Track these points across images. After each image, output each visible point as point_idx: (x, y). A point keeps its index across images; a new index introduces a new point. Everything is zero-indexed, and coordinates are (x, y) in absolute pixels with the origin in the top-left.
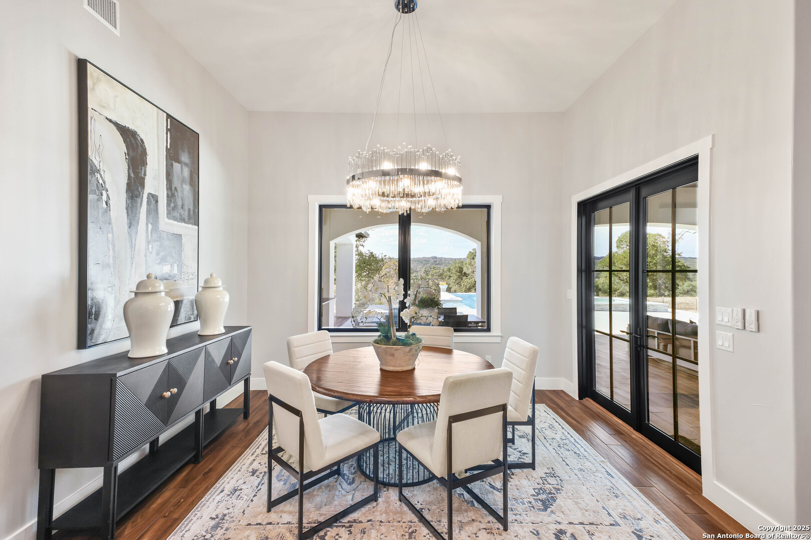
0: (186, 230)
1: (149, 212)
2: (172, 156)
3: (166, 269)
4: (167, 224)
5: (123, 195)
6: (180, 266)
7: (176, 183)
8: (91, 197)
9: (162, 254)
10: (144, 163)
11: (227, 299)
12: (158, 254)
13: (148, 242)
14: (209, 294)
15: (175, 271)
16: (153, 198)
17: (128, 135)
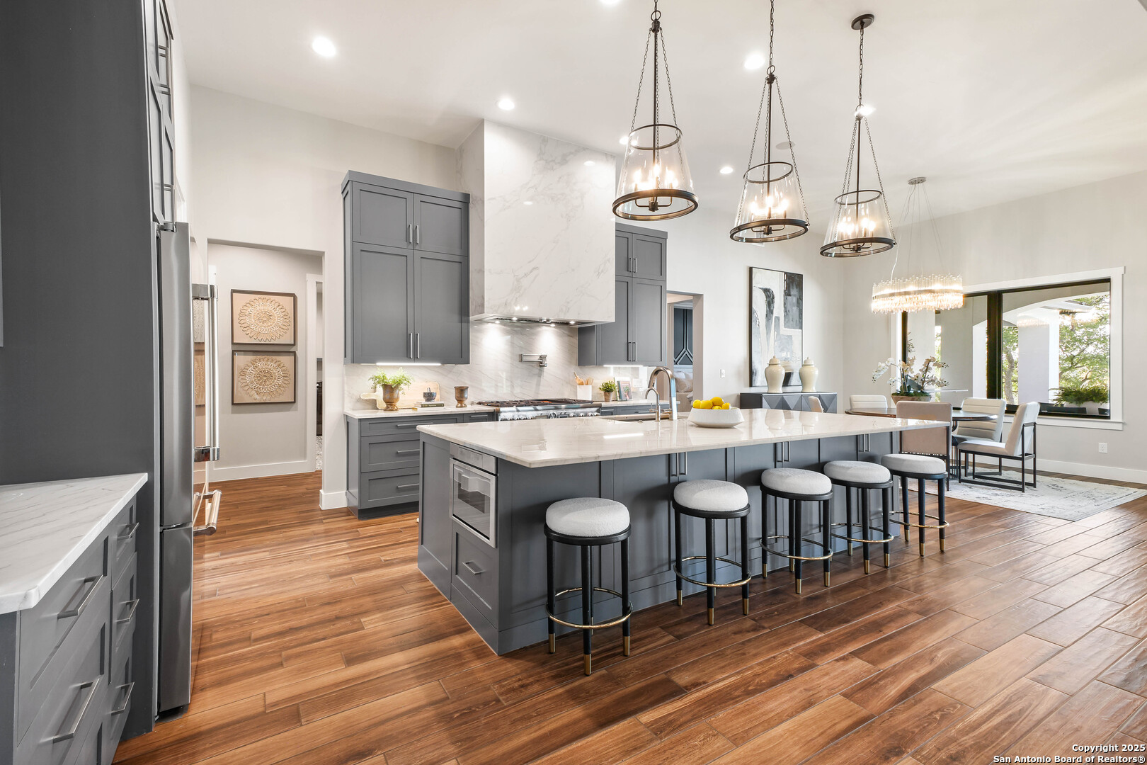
0: (796, 332)
1: (775, 326)
2: (787, 293)
3: (784, 355)
4: (785, 331)
5: (765, 319)
6: (792, 352)
7: (789, 308)
8: (753, 323)
9: (782, 347)
10: (773, 302)
11: (817, 372)
12: (779, 347)
13: (775, 341)
14: (806, 369)
15: (789, 356)
16: (778, 318)
17: (766, 291)
